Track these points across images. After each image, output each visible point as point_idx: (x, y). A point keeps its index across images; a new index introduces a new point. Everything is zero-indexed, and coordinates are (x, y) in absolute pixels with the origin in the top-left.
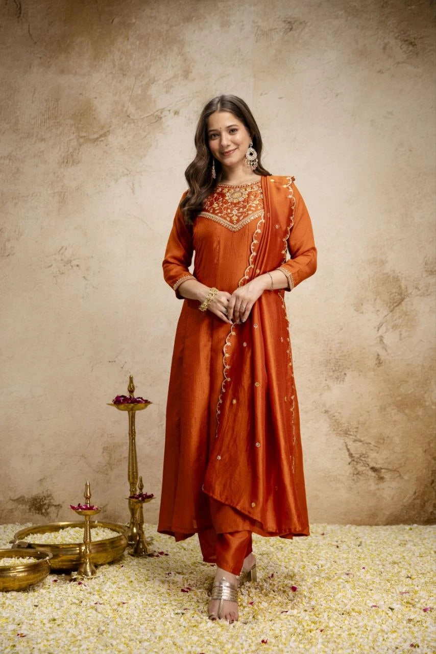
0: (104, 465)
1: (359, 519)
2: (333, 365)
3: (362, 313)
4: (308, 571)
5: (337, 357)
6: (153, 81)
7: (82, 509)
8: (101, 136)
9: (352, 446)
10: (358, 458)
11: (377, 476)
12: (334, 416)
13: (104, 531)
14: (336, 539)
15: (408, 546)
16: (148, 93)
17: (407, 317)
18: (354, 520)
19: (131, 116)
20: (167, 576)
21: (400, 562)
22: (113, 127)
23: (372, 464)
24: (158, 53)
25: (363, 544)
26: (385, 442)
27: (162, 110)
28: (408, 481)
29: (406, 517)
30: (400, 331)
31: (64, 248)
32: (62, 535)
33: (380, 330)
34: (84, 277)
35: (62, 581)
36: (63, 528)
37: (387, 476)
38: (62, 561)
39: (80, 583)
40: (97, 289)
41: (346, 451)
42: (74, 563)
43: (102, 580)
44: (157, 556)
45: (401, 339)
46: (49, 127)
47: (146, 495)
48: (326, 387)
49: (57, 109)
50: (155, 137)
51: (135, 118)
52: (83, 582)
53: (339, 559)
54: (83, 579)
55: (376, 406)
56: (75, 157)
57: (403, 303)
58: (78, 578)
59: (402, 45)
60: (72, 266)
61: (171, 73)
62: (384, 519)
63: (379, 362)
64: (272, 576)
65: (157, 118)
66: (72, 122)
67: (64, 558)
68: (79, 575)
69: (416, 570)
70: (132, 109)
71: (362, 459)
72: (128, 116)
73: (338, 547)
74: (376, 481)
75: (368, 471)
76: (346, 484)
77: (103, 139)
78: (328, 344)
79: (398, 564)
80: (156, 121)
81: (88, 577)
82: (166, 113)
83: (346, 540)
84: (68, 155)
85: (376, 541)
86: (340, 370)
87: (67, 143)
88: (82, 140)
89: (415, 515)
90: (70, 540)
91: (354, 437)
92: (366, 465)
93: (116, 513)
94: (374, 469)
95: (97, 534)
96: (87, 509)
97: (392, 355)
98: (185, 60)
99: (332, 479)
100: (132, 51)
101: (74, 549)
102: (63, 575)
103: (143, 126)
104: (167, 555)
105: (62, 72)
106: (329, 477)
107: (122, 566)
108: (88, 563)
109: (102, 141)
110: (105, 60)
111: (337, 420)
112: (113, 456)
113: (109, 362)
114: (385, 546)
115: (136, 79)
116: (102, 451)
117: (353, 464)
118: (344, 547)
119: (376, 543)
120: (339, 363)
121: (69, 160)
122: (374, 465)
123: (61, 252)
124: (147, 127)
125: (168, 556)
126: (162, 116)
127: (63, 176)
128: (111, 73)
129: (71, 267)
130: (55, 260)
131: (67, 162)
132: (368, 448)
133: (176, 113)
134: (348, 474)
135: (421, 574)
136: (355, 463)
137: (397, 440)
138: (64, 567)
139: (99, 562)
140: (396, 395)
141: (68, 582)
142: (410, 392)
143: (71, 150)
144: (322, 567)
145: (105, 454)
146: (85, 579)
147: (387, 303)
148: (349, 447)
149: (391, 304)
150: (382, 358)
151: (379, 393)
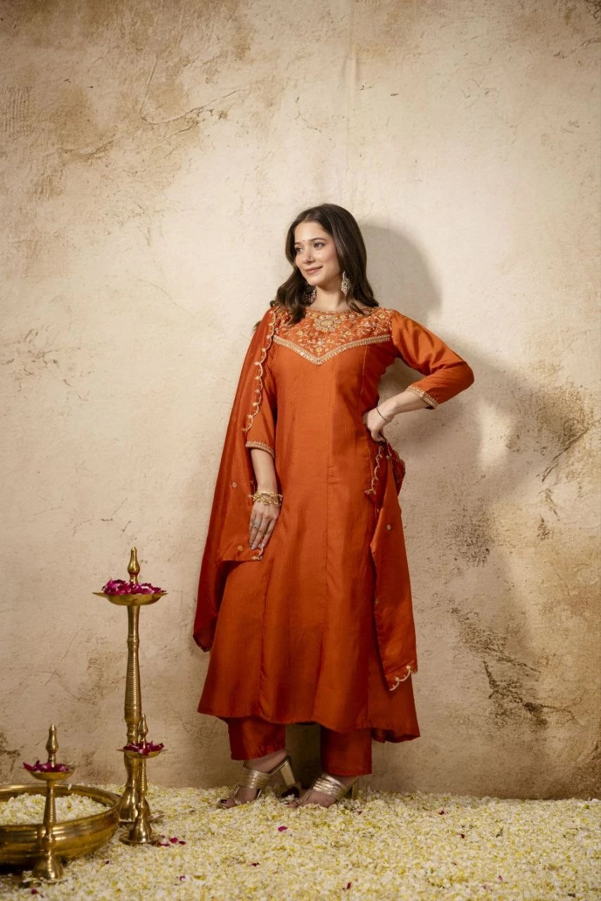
0: (90, 688)
1: (502, 787)
2: (467, 535)
3: (518, 450)
4: (409, 878)
5: (474, 522)
6: (186, 61)
7: (42, 770)
8: (98, 150)
9: (495, 667)
10: (505, 688)
11: (535, 719)
12: (468, 619)
13: (81, 802)
14: (462, 822)
15: (578, 838)
16: (177, 82)
17: (591, 460)
18: (495, 790)
19: (147, 118)
20: (178, 882)
21: (561, 867)
22: (118, 136)
23: (527, 699)
24: (196, 15)
25: (505, 835)
26: (550, 663)
27: (199, 109)
28: (585, 728)
29: (581, 787)
30: (579, 483)
31: (34, 332)
32: (12, 807)
33: (545, 480)
34: (65, 381)
35: (7, 886)
36: (15, 794)
37: (552, 718)
38: (9, 852)
39: (34, 892)
40: (86, 400)
41: (485, 676)
42: (28, 856)
43: (71, 887)
44: (167, 845)
45: (580, 496)
46: (14, 134)
47: (151, 744)
48: (456, 571)
49: (27, 103)
50: (186, 154)
51: (155, 122)
52: (39, 889)
53: (462, 858)
54: (39, 885)
55: (537, 604)
56: (55, 183)
57: (585, 436)
58: (32, 881)
59: (595, 13)
60: (46, 363)
61: (215, 50)
62: (545, 789)
63: (544, 533)
64: (349, 886)
65: (191, 124)
66: (52, 126)
67: (14, 847)
68: (35, 877)
69: (584, 882)
70: (150, 108)
71: (511, 689)
72: (144, 119)
73: (463, 836)
74: (534, 727)
75: (520, 709)
76: (483, 729)
77: (101, 154)
78: (460, 501)
79: (557, 870)
80: (189, 129)
81: (49, 881)
82: (205, 114)
83: (478, 823)
84: (43, 180)
85: (526, 828)
86: (479, 544)
87: (43, 161)
88: (66, 156)
89: (595, 783)
90: (25, 817)
91: (499, 654)
92: (517, 700)
93: (109, 768)
94: (530, 707)
95: (69, 808)
96: (50, 770)
97: (565, 521)
98: (240, 28)
99: (462, 721)
100: (152, 12)
101: (29, 833)
102: (10, 875)
103: (167, 136)
104: (182, 843)
105: (38, 43)
106: (456, 717)
107: (108, 862)
108: (51, 858)
109: (100, 158)
110: (107, 25)
111: (471, 624)
112: (105, 675)
113: (103, 520)
114: (540, 838)
115: (157, 57)
116: (87, 665)
117: (497, 698)
118: (473, 836)
119: (526, 831)
120: (477, 533)
121: (45, 188)
122: (531, 700)
123: (28, 339)
124: (174, 137)
125: (185, 846)
126: (199, 119)
127: (35, 216)
128: (118, 47)
129: (44, 364)
130: (18, 351)
131: (42, 192)
132: (521, 672)
133: (223, 115)
134: (487, 713)
135: (593, 889)
136: (500, 696)
137: (569, 660)
138: (12, 862)
139: (69, 855)
140: (569, 586)
141: (16, 887)
142: (592, 583)
143: (49, 172)
144: (432, 872)
145: (91, 670)
146: (43, 885)
147: (559, 437)
148: (490, 670)
149: (566, 438)
150: (549, 526)
151: (542, 583)
